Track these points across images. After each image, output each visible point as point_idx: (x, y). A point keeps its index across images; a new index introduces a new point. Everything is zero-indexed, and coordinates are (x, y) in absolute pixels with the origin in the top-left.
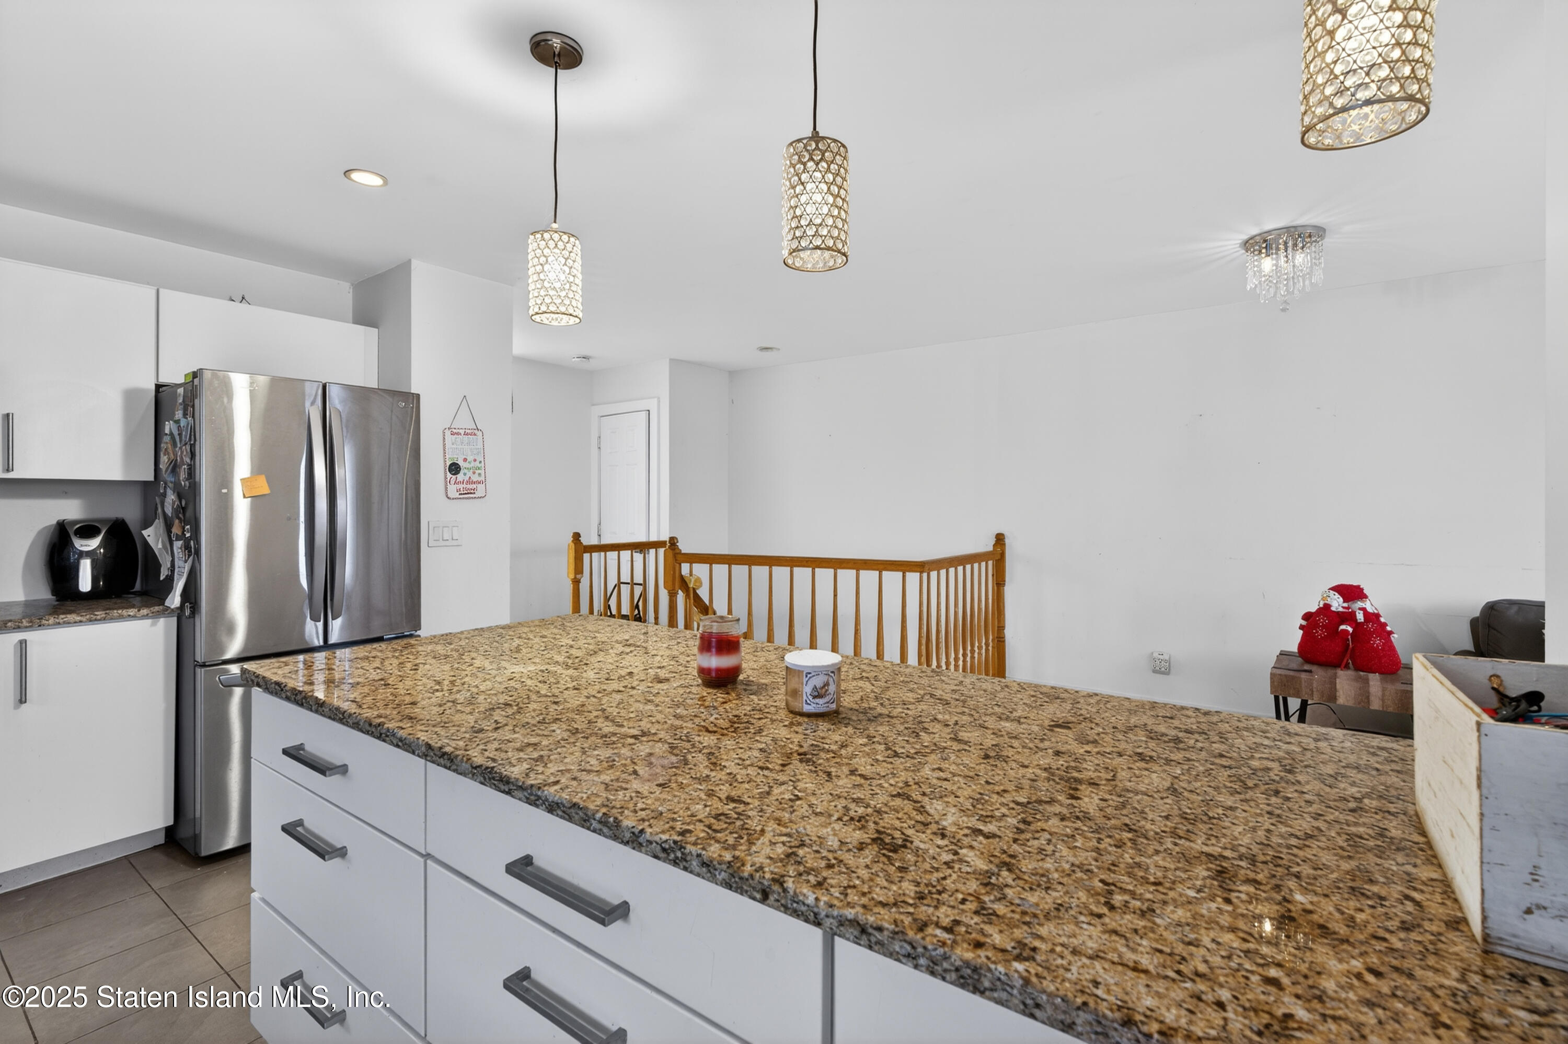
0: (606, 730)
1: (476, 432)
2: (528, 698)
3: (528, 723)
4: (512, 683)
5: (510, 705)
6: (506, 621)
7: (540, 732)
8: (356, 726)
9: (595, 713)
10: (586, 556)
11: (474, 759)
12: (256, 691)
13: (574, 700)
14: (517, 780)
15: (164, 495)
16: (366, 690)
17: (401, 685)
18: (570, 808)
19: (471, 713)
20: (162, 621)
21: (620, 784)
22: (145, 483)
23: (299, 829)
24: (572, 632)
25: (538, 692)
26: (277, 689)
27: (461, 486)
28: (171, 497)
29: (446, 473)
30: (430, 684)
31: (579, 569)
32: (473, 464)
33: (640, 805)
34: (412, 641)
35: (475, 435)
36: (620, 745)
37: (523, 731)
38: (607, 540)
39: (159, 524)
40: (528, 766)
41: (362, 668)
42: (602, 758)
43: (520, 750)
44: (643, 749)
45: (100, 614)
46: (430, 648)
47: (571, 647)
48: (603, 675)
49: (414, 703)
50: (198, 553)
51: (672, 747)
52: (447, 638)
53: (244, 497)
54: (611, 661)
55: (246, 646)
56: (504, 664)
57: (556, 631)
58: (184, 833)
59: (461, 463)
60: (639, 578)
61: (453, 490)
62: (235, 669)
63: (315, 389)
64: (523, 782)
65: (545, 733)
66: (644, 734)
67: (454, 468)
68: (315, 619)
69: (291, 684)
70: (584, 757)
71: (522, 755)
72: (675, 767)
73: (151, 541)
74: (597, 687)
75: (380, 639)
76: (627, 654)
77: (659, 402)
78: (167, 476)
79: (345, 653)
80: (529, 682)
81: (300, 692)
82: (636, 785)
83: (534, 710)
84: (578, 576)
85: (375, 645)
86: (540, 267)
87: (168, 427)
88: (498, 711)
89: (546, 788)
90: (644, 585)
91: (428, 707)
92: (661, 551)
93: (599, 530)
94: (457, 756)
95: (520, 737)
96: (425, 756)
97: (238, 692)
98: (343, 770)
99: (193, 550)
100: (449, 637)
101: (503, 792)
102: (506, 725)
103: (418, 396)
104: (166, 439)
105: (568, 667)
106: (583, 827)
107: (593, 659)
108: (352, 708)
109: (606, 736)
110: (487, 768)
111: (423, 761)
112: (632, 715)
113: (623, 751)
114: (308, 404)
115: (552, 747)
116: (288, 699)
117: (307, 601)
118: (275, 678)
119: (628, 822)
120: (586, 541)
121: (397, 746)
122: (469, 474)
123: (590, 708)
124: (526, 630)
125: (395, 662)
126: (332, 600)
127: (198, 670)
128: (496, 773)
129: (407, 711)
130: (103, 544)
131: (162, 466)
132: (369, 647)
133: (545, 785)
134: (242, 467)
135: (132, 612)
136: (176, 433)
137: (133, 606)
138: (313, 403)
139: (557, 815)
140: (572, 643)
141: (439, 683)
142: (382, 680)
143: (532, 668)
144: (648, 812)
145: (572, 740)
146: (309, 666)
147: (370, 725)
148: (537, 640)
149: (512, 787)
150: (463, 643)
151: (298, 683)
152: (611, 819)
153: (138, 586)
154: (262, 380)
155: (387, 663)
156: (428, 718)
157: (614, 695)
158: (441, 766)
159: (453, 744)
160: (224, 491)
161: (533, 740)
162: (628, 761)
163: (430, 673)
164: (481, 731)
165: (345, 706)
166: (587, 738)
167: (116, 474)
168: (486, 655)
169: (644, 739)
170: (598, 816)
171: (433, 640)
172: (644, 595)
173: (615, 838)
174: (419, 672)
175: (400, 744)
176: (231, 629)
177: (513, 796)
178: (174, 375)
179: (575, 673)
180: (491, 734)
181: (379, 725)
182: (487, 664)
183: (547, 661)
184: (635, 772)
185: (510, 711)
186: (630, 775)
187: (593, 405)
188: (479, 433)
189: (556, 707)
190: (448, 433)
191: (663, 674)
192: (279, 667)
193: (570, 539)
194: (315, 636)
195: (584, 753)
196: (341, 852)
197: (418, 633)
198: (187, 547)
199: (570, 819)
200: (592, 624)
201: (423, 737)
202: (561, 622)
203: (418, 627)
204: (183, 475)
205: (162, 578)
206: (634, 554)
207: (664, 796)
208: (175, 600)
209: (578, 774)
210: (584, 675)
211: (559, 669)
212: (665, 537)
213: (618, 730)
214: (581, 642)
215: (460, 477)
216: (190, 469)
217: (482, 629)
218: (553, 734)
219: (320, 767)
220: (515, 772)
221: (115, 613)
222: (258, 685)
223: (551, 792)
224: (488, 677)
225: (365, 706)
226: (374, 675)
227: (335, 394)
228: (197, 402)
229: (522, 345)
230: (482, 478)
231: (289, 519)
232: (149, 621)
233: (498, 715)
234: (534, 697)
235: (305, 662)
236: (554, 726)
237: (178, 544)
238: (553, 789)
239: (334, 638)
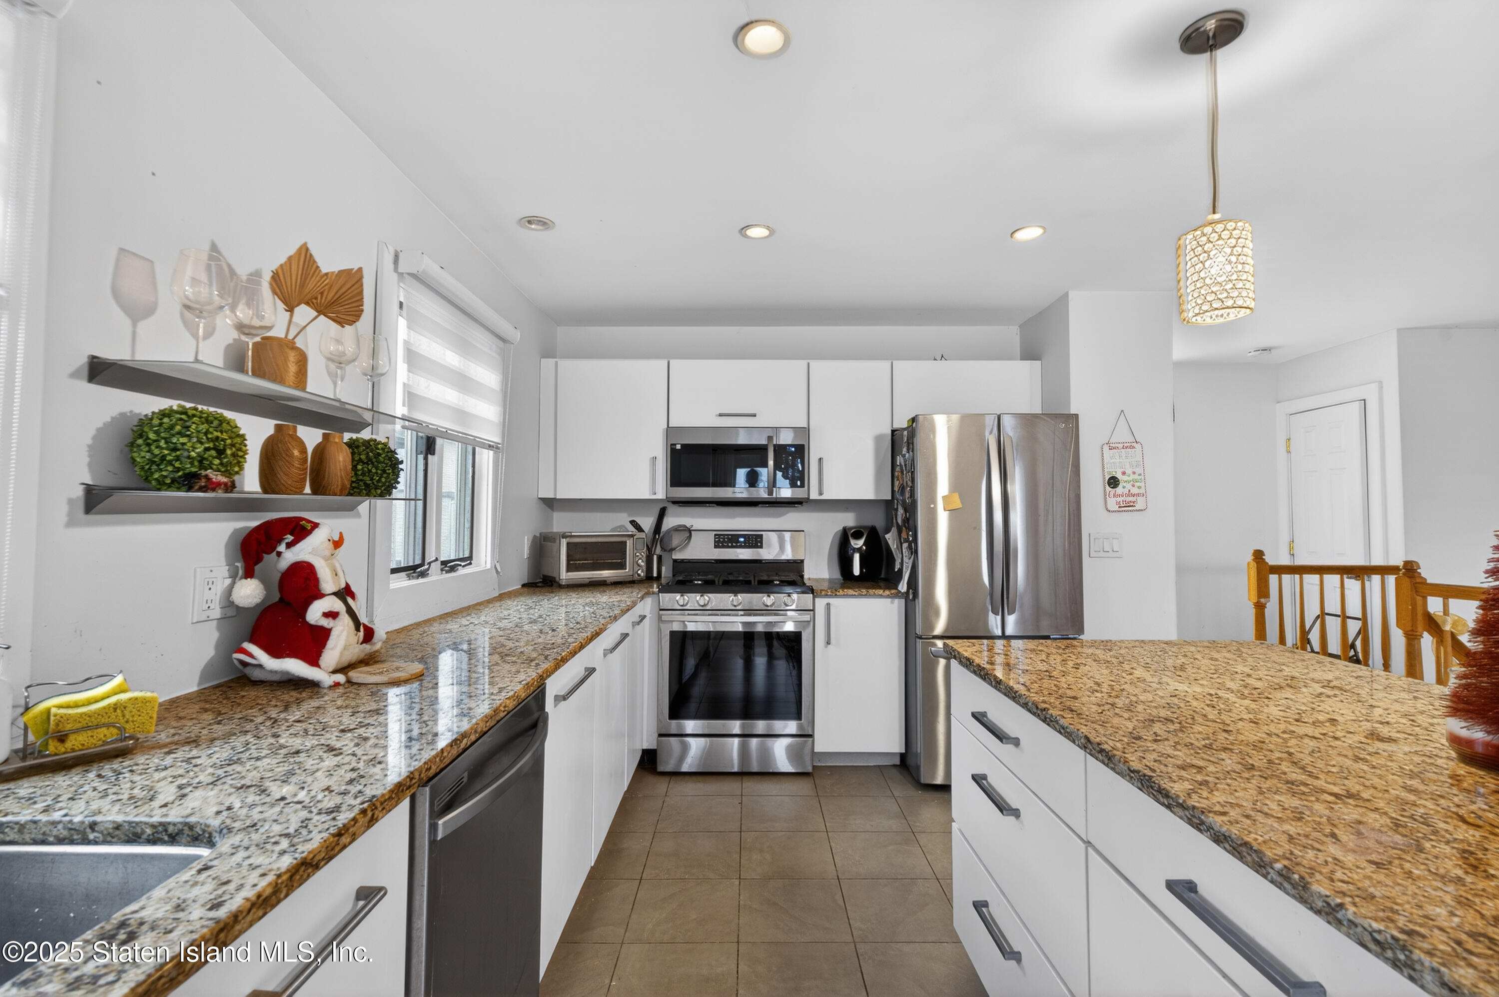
0: (1294, 776)
1: (1135, 444)
2: (1193, 719)
3: (1192, 744)
4: (1175, 700)
5: (1172, 721)
6: (1173, 636)
7: (1205, 756)
8: (1025, 706)
9: (1278, 755)
10: (1273, 579)
11: (1131, 763)
12: (953, 661)
13: (1251, 735)
14: (1178, 796)
15: (897, 510)
16: (1034, 677)
17: (1063, 679)
18: (1241, 845)
19: (1129, 719)
20: (896, 601)
21: (1310, 842)
22: (886, 501)
23: (984, 782)
24: (1250, 659)
25: (1205, 716)
26: (968, 663)
27: (1120, 499)
28: (901, 511)
29: (1105, 488)
30: (1090, 684)
31: (1263, 591)
32: (1132, 477)
33: (1339, 875)
34: (1075, 643)
35: (1134, 447)
36: (1313, 799)
37: (1185, 750)
38: (1302, 560)
39: (894, 530)
40: (1191, 787)
41: (1031, 658)
42: (1286, 806)
43: (1182, 768)
44: (1349, 812)
45: (864, 591)
46: (1090, 651)
47: (1249, 676)
48: (1292, 714)
49: (1075, 698)
50: (916, 552)
51: (1397, 825)
52: (1107, 645)
53: (945, 510)
54: (1305, 701)
55: (947, 629)
56: (1165, 679)
57: (1228, 655)
58: (910, 762)
59: (1119, 476)
60: (1354, 609)
61: (1112, 504)
62: (940, 643)
63: (993, 418)
64: (1184, 801)
65: (1211, 759)
66: (1350, 796)
67: (1113, 482)
68: (995, 613)
69: (977, 661)
70: (1260, 797)
71: (1183, 773)
72: (1401, 850)
73: (890, 542)
74: (1283, 726)
75: (1047, 637)
76: (1329, 697)
77: (1381, 387)
78: (898, 496)
79: (1017, 644)
80: (1195, 703)
81: (984, 668)
82: (1333, 849)
83: (1199, 733)
84: (1263, 600)
85: (1043, 641)
86: (1200, 265)
87: (899, 460)
88: (1159, 724)
89: (1211, 815)
90: (1364, 619)
91: (1089, 704)
92: (1391, 580)
93: (1291, 548)
94: (1114, 756)
95: (1182, 755)
96: (1084, 748)
97: (942, 662)
98: (1016, 742)
99: (914, 552)
100: (1109, 644)
101: (1163, 804)
102: (1167, 739)
103: (1077, 416)
104: (898, 469)
105: (1243, 697)
106: (1257, 872)
107: (1278, 695)
108: (1022, 690)
109: (1292, 783)
110: (1145, 775)
111: (1082, 752)
112: (1334, 770)
113: (1317, 806)
114: (987, 433)
115: (1221, 775)
116: (974, 672)
117: (989, 597)
118: (966, 654)
119: (1320, 887)
120: (1271, 560)
121: (1060, 732)
122: (1129, 486)
123: (1272, 747)
124: (1193, 649)
125: (1059, 659)
126: (1008, 598)
127: (918, 640)
128: (1154, 782)
129: (1068, 703)
130: (864, 544)
131: (896, 489)
132: (1036, 642)
133: (1210, 812)
134: (943, 487)
135: (881, 592)
136: (903, 464)
137: (880, 588)
138: (991, 433)
139: (1225, 848)
140: (1251, 672)
141: (1098, 684)
142: (1047, 671)
143: (1198, 689)
144: (1351, 887)
145: (1246, 775)
146: (990, 649)
147: (1037, 708)
148: (1206, 661)
149: (1171, 802)
150: (1123, 651)
151: (981, 660)
152: (1296, 876)
153: (883, 576)
154: (955, 417)
155: (1052, 657)
156: (1087, 714)
157: (1306, 740)
158: (1100, 761)
159: (1111, 743)
160: (932, 506)
161: (1201, 763)
162: (1324, 819)
163: (1091, 674)
164: (1139, 738)
165: (1017, 687)
166: (1266, 778)
167: (870, 496)
168: (1147, 667)
169: (1351, 801)
170: (1278, 866)
171: (1094, 644)
172: (1364, 632)
173: (1302, 900)
174: (1079, 671)
175: (1062, 731)
176: (937, 613)
177: (1172, 811)
178: (901, 422)
179: (1253, 706)
180: (1149, 744)
181: (1045, 710)
182: (1146, 675)
183: (1218, 685)
184: (1333, 835)
185: (1172, 727)
186: (1326, 836)
187: (1278, 402)
188: (1138, 446)
189: (1226, 735)
190: (1106, 448)
191: (1384, 731)
192: (969, 646)
193: (1249, 557)
194: (995, 625)
195: (1261, 793)
196: (1016, 813)
197: (1080, 637)
198: (910, 547)
199: (1241, 858)
200: (1278, 655)
201: (1084, 730)
202: (1239, 648)
203: (1081, 631)
204: (907, 495)
205: (896, 570)
206: (1346, 581)
207: (1381, 877)
208: (903, 587)
209: (1252, 813)
210: (1266, 710)
211: (1232, 697)
212: (1397, 560)
213: (1310, 781)
214: (1261, 673)
215: (1119, 490)
216: (911, 490)
217: (1142, 641)
218: (1223, 762)
219: (1000, 736)
220: (1178, 788)
221: (871, 591)
222: (955, 658)
223: (1217, 821)
224: (1149, 689)
225: (1032, 690)
226: (1043, 667)
227: (1008, 423)
228: (915, 440)
229: (1181, 350)
230: (1142, 491)
231: (975, 528)
232: (889, 600)
233: (1158, 728)
234: (1199, 719)
235: (988, 645)
236: (1223, 755)
237: (905, 545)
238: (1219, 819)
239: (1009, 631)
